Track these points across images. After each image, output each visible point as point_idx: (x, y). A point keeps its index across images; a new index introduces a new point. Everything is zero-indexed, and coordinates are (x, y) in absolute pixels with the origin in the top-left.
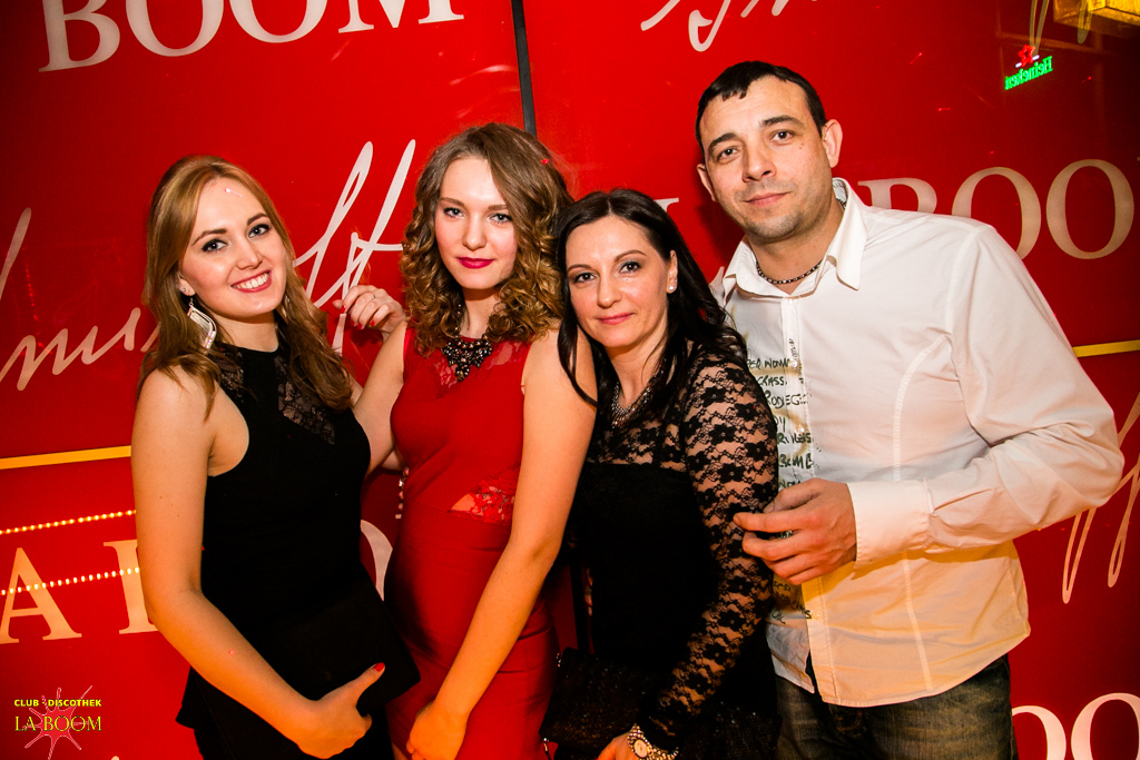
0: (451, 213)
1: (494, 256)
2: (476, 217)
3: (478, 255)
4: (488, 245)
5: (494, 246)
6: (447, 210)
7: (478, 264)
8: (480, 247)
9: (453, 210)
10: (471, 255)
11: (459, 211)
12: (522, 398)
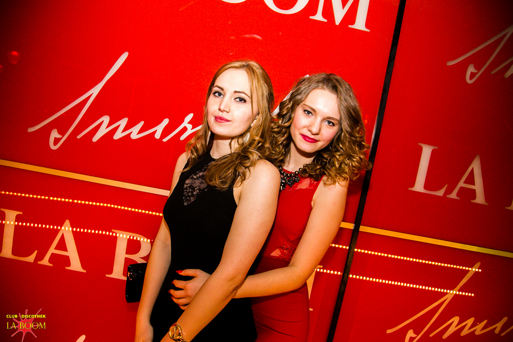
1: (320, 139)
2: (319, 119)
6: (304, 110)
7: (311, 141)
9: (308, 111)
12: (311, 209)
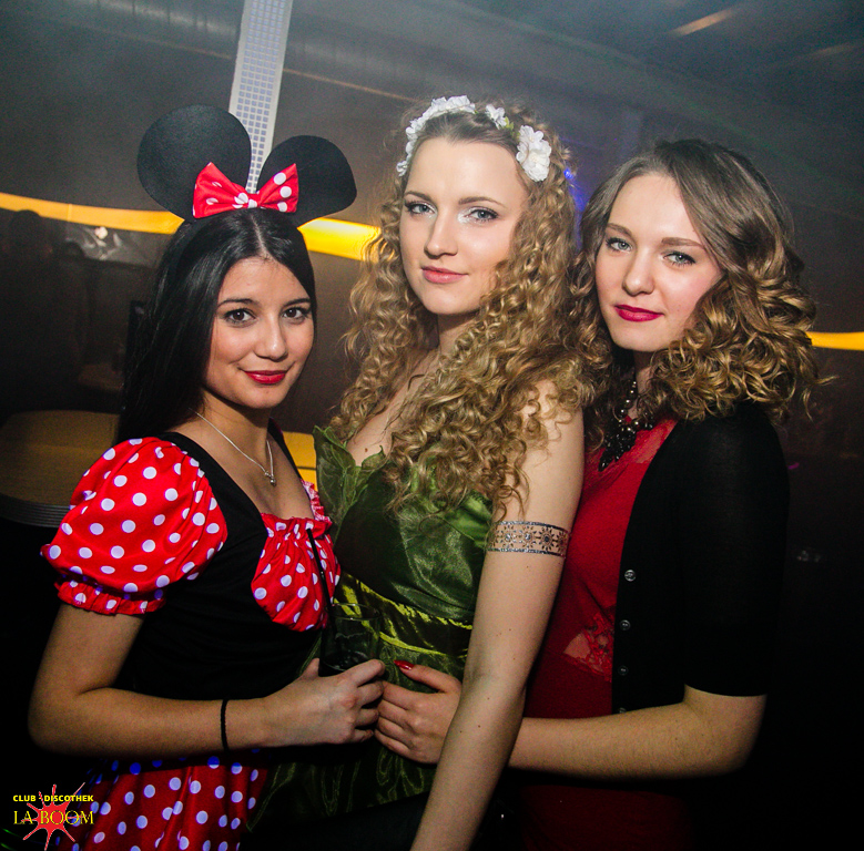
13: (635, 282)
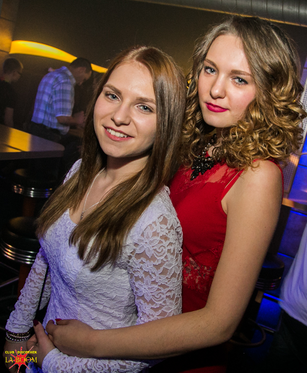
0: (208, 71)
1: (229, 107)
2: (222, 76)
3: (218, 102)
4: (226, 98)
5: (230, 99)
6: (207, 68)
7: (216, 109)
8: (220, 98)
9: (211, 69)
10: (213, 102)
11: (214, 71)
13: (216, 92)
